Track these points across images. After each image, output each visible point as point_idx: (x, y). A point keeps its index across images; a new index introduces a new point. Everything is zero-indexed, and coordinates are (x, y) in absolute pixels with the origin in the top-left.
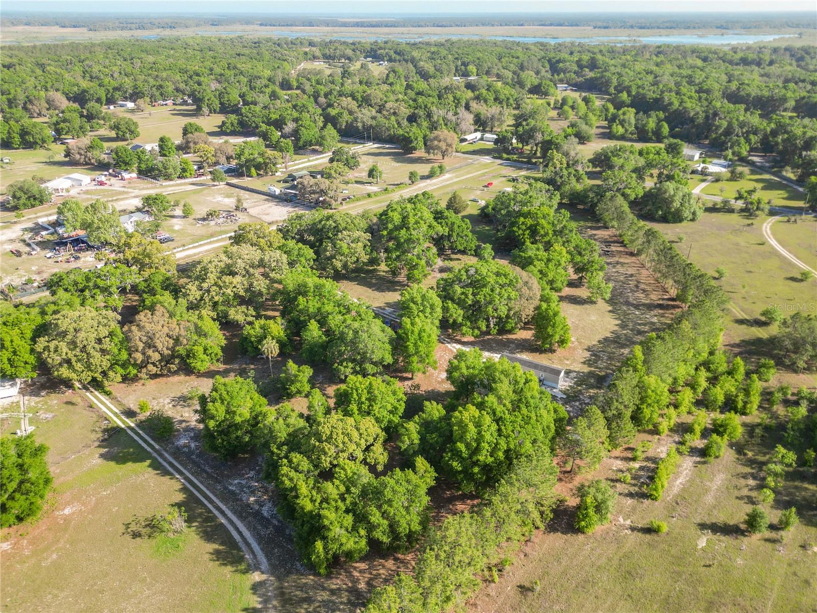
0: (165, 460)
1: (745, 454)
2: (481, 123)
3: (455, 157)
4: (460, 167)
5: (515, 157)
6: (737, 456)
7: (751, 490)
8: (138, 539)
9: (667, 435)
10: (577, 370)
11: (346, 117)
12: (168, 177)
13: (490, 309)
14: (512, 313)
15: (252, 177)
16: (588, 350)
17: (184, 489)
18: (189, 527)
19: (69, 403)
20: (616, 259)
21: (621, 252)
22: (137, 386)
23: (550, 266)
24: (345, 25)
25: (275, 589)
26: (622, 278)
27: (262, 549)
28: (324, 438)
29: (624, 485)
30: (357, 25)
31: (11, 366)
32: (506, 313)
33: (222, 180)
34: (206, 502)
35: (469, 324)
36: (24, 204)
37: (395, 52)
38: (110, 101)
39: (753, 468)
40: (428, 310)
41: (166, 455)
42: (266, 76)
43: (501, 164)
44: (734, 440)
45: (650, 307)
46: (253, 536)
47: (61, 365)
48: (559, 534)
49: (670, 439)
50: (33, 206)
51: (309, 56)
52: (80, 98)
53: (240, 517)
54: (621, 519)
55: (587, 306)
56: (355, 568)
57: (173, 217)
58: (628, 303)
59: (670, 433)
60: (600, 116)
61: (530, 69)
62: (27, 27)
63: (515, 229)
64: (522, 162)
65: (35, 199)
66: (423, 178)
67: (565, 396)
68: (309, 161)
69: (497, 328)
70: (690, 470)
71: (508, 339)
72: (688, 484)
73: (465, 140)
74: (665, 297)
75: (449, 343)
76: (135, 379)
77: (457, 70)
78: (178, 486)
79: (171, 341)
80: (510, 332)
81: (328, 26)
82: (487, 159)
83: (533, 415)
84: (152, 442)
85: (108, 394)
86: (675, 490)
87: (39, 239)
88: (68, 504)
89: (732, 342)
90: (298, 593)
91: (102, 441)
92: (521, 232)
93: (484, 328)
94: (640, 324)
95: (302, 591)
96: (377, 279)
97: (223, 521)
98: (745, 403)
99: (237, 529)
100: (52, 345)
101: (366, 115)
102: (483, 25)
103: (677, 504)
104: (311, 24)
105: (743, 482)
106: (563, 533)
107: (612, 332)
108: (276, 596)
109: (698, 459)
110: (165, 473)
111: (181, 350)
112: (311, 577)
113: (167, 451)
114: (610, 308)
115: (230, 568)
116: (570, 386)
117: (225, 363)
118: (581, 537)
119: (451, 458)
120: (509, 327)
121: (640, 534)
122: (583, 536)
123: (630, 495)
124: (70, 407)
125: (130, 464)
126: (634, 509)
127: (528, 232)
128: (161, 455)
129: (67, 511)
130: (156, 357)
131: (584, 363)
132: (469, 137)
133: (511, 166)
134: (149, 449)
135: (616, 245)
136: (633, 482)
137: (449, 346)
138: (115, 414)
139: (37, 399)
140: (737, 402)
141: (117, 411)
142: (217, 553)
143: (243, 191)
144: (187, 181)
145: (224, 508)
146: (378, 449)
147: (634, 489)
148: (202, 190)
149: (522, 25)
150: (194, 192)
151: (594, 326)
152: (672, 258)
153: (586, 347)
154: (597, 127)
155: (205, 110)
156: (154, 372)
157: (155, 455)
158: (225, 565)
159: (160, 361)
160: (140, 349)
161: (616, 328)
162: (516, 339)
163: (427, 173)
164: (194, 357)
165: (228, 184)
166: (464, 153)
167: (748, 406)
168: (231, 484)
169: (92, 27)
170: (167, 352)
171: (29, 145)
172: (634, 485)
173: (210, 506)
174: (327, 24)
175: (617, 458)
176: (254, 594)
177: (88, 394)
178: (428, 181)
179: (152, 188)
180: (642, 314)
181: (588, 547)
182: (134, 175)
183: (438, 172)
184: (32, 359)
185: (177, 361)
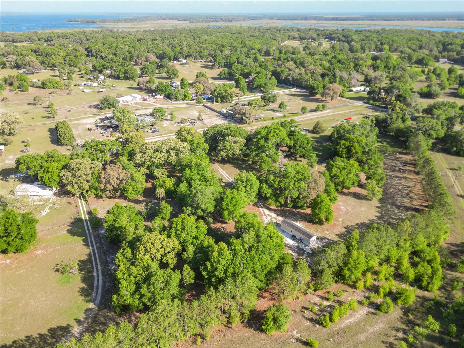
0: (91, 238)
1: (408, 316)
2: (367, 81)
3: (339, 100)
4: (339, 107)
5: (377, 103)
6: (402, 316)
7: (396, 339)
8: (57, 273)
9: (362, 291)
10: (330, 238)
11: (286, 73)
12: (177, 99)
13: (287, 192)
14: (301, 197)
15: (218, 102)
16: (346, 228)
17: (89, 255)
18: (80, 273)
19: (69, 203)
20: (404, 175)
21: (411, 171)
22: (101, 201)
23: (342, 173)
24: (326, 19)
25: (94, 314)
26: (400, 188)
27: (102, 293)
28: (143, 243)
29: (311, 313)
30: (334, 19)
31: (49, 181)
32: (297, 196)
33: (201, 103)
34: (94, 263)
35: (274, 198)
36: (105, 107)
37: (343, 36)
38: (176, 59)
39: (407, 326)
40: (248, 187)
41: (92, 237)
42: (257, 48)
43: (366, 107)
44: (407, 306)
45: (407, 209)
46: (102, 285)
47: (68, 184)
48: (252, 329)
49: (363, 294)
50: (109, 108)
51: (291, 37)
52: (161, 57)
53: (103, 275)
54: (295, 332)
55: (363, 201)
56: (134, 315)
57: (166, 120)
58: (394, 204)
59: (364, 290)
60: (454, 81)
61: (427, 48)
62: (163, 21)
63: (338, 147)
64: (381, 107)
65: (110, 105)
66: (312, 111)
67: (311, 252)
68: (255, 96)
69: (292, 204)
70: (362, 316)
71: (298, 212)
72: (355, 324)
73: (352, 91)
74: (424, 204)
75: (262, 207)
76: (101, 197)
77: (376, 48)
78: (87, 252)
79: (119, 181)
80: (301, 207)
81: (316, 20)
82: (360, 103)
83: (257, 257)
84: (90, 229)
85: (87, 202)
86: (343, 325)
87: (103, 124)
88: (41, 249)
89: (454, 242)
90: (102, 319)
91: (71, 223)
92: (341, 149)
93: (283, 202)
94: (393, 219)
95: (104, 318)
96: (246, 165)
97: (95, 274)
98: (429, 283)
99: (98, 280)
100: (66, 174)
101: (297, 72)
102: (416, 19)
103: (338, 333)
104: (306, 19)
105: (394, 333)
106: (254, 330)
107: (369, 220)
108: (92, 317)
109: (373, 311)
110: (87, 245)
111: (121, 186)
112: (113, 313)
113: (93, 234)
114: (379, 205)
115: (83, 298)
116: (318, 247)
117: (144, 196)
118: (263, 335)
119: (203, 270)
120: (299, 204)
121: (300, 344)
122: (265, 334)
123: (311, 320)
124: (69, 204)
125: (76, 237)
126: (308, 328)
127: (345, 150)
128: (90, 236)
129: (39, 252)
130: (110, 187)
131: (337, 235)
132: (354, 89)
133: (372, 109)
134: (87, 232)
135: (411, 166)
136: (318, 313)
137: (261, 209)
138: (84, 212)
139: (58, 198)
140: (423, 281)
141: (85, 210)
142: (83, 288)
143: (209, 110)
144: (185, 102)
145: (99, 268)
146: (172, 255)
147: (315, 317)
148: (190, 107)
149: (444, 20)
150: (185, 108)
151: (360, 214)
152: (432, 179)
153: (346, 226)
154: (450, 89)
155: (216, 66)
156: (109, 195)
157: (88, 235)
158: (82, 295)
159: (113, 190)
160: (104, 182)
161: (375, 218)
162: (303, 213)
163: (314, 109)
164: (127, 191)
165: (204, 106)
166: (347, 98)
167: (430, 286)
168: (109, 257)
169: (192, 21)
170: (115, 186)
171: (127, 79)
172: (318, 315)
173: (94, 266)
174: (316, 19)
175: (318, 296)
176: (84, 313)
177: (79, 200)
178: (314, 113)
179: (167, 104)
180: (399, 212)
181: (263, 342)
182: (162, 97)
183: (321, 109)
184: (58, 179)
185: (119, 191)
